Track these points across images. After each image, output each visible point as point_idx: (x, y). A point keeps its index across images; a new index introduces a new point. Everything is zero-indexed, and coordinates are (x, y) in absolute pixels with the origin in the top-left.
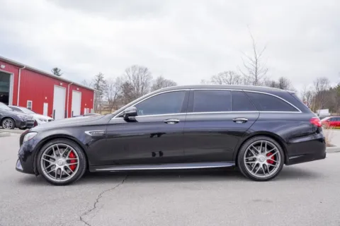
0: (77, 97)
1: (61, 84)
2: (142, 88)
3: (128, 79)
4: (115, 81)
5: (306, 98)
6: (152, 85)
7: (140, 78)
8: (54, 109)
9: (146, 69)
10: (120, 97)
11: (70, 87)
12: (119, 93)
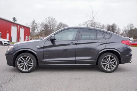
0: (22, 31)
1: (15, 25)
2: (53, 27)
3: (46, 23)
4: (40, 24)
5: (124, 32)
6: (57, 26)
7: (52, 23)
8: (11, 36)
9: (54, 19)
10: (43, 31)
11: (19, 26)
12: (42, 29)
